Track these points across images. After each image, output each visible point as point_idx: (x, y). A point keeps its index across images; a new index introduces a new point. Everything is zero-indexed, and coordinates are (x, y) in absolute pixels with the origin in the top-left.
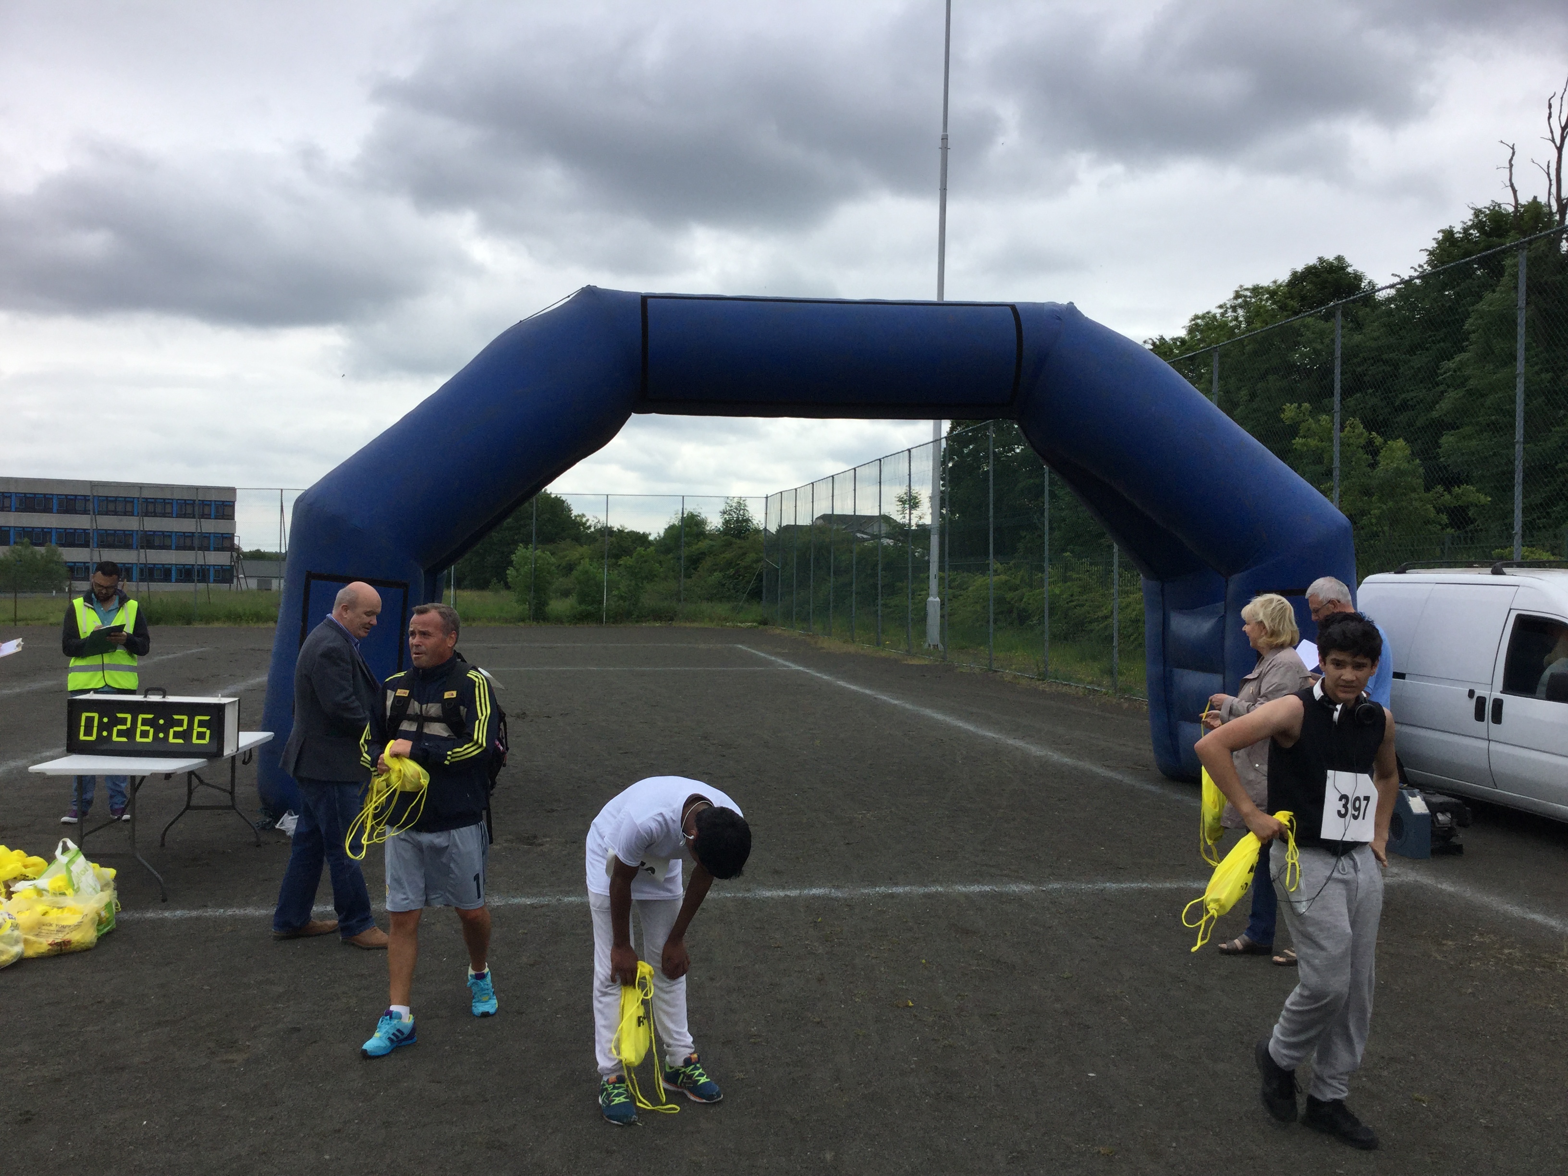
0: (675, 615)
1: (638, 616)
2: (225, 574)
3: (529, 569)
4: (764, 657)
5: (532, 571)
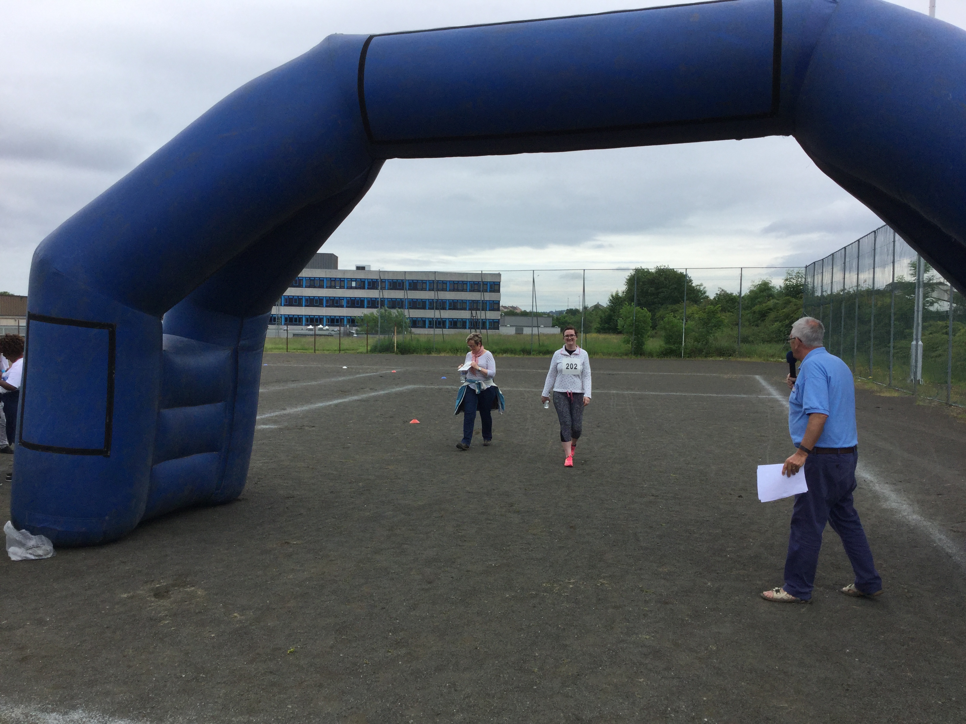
0: (734, 352)
1: (707, 353)
2: (495, 325)
3: (632, 320)
4: (763, 386)
5: (634, 321)
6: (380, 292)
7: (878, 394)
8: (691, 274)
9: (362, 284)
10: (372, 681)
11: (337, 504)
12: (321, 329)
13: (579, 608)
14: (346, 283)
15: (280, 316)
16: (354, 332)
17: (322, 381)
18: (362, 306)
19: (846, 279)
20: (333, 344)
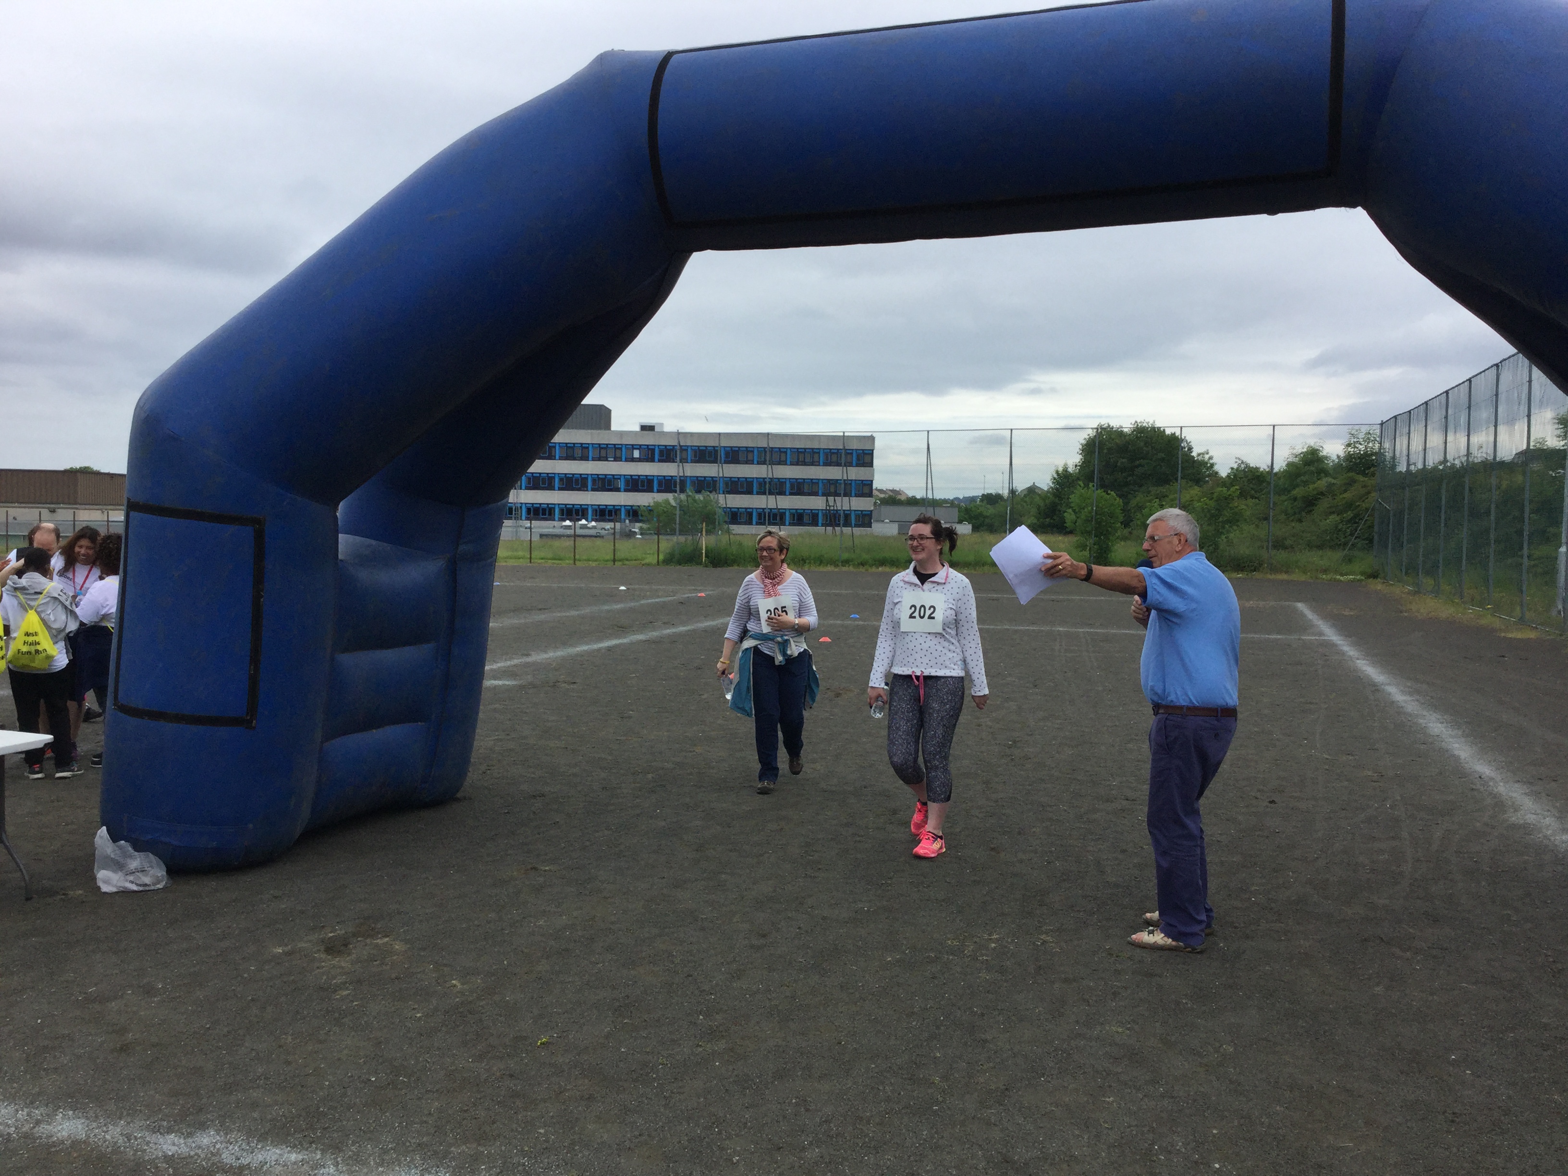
2: (865, 519)
3: (1090, 512)
4: (1310, 620)
5: (1094, 514)
6: (679, 466)
7: (1503, 634)
8: (1189, 436)
9: (649, 454)
10: (672, 1092)
11: (612, 808)
12: (584, 527)
13: (1006, 981)
14: (624, 453)
15: (519, 505)
16: (637, 530)
17: (587, 610)
18: (650, 490)
19: (1448, 444)
20: (604, 550)
